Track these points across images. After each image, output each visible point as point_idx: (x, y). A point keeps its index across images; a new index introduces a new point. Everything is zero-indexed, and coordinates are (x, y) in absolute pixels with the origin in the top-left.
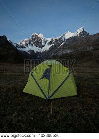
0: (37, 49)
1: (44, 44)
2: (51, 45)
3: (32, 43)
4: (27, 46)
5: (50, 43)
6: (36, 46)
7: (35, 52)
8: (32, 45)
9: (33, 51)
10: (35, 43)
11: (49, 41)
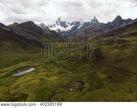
0: (62, 29)
1: (68, 25)
2: (73, 26)
3: (58, 24)
4: (55, 26)
5: (72, 24)
6: (61, 26)
7: (61, 31)
8: (58, 25)
9: (59, 30)
10: (61, 24)
11: (71, 23)
